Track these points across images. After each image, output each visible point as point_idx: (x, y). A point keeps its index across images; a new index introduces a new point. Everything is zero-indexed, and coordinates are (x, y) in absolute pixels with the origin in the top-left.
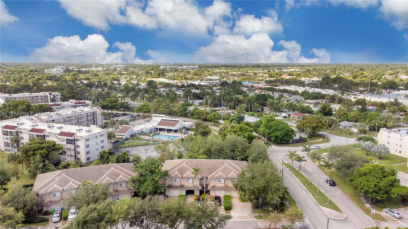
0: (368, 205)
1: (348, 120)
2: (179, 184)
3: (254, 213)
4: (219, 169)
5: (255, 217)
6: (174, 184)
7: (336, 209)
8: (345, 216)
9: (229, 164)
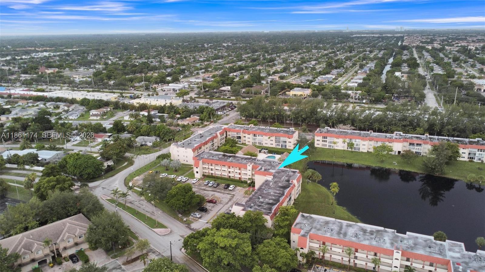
0: (180, 215)
1: (142, 135)
2: (29, 260)
3: (109, 255)
4: (64, 231)
5: (112, 258)
6: (23, 262)
7: (163, 226)
8: (170, 229)
9: (70, 224)
